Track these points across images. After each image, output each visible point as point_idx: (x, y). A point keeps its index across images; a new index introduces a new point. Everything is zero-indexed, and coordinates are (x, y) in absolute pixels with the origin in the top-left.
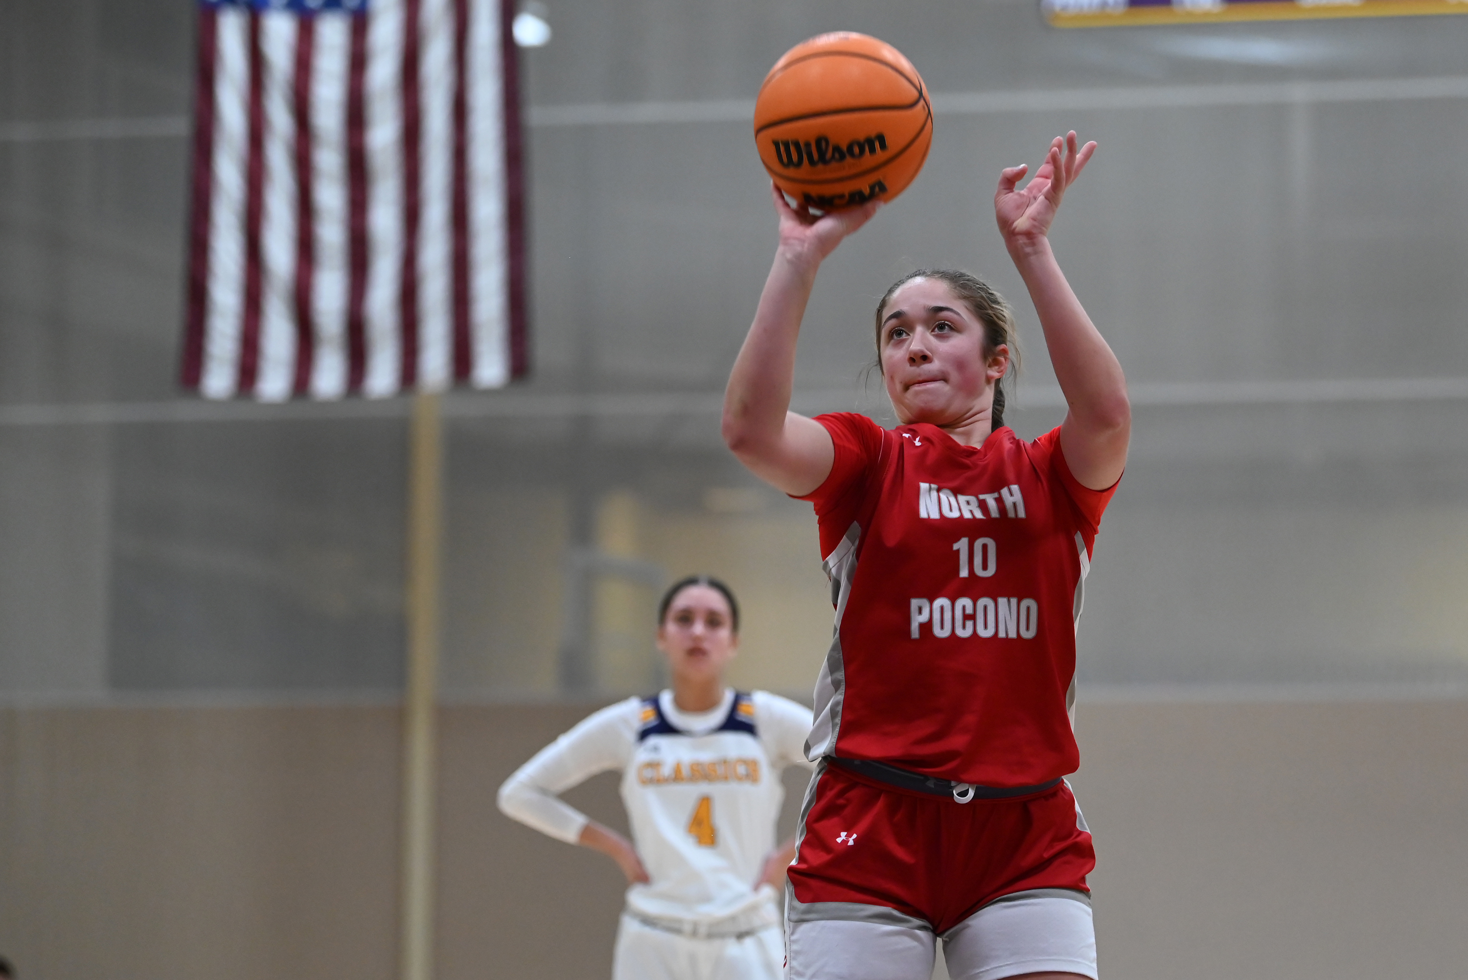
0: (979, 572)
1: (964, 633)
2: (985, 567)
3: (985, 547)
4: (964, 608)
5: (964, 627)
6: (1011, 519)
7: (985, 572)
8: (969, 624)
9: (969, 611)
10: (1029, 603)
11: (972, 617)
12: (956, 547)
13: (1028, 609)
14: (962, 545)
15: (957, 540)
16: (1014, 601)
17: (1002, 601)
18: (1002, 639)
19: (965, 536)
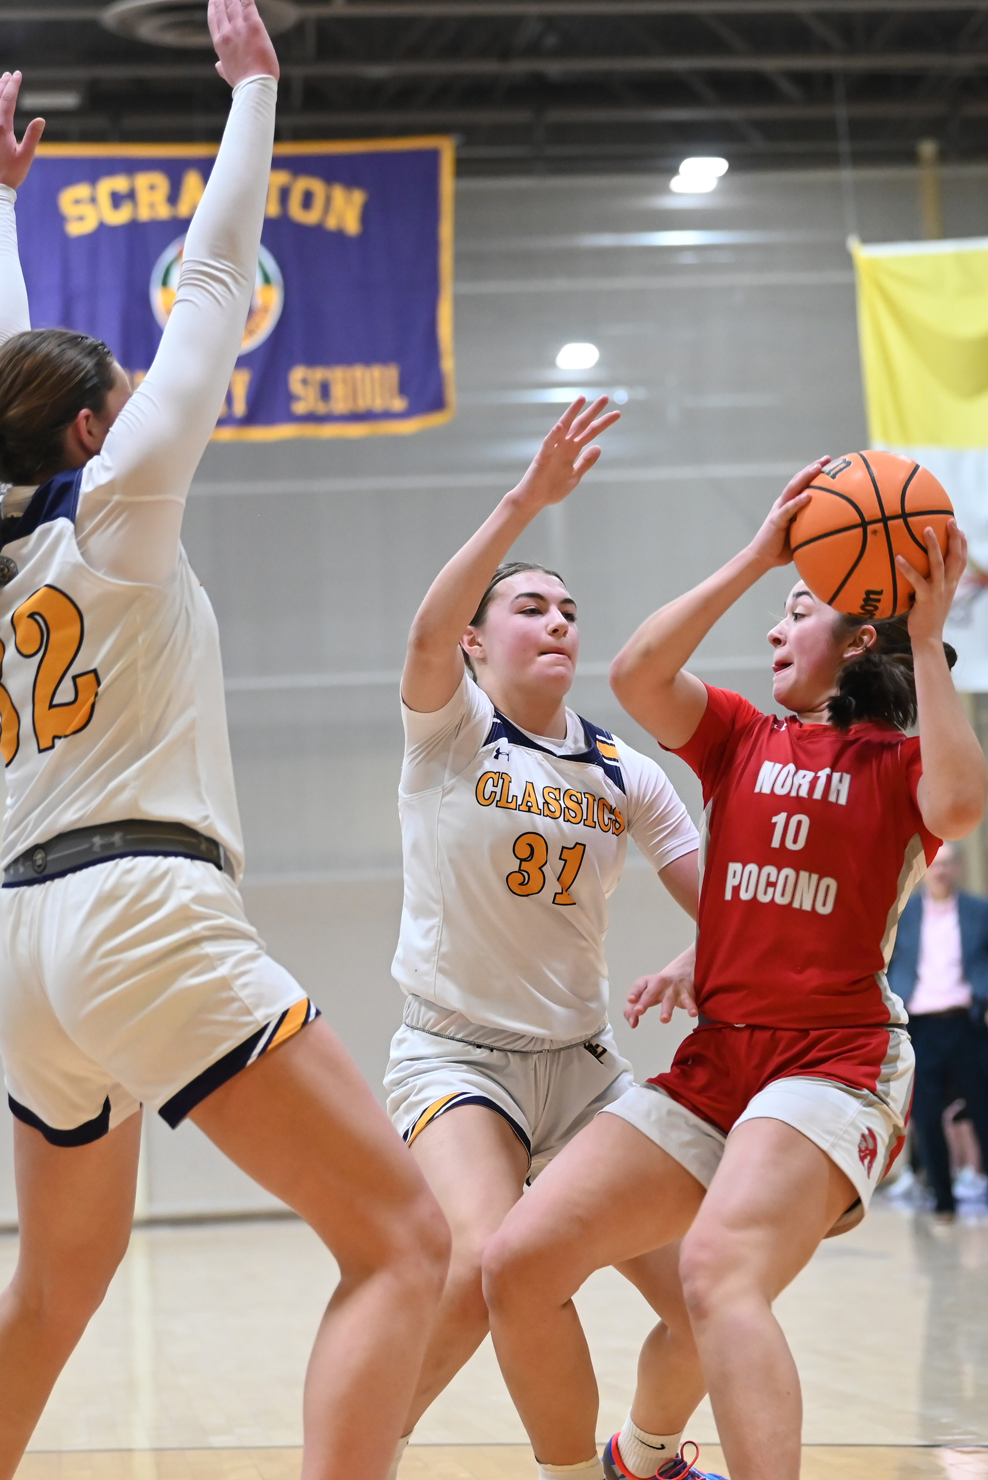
0: (789, 845)
1: (764, 899)
2: (795, 841)
3: (799, 823)
4: (769, 875)
5: (765, 893)
6: (831, 803)
7: (795, 845)
8: (770, 890)
9: (773, 879)
10: (831, 882)
11: (773, 885)
12: (774, 819)
13: (828, 887)
14: (780, 819)
15: (777, 813)
16: (815, 877)
17: (804, 875)
18: (796, 909)
19: (784, 811)
